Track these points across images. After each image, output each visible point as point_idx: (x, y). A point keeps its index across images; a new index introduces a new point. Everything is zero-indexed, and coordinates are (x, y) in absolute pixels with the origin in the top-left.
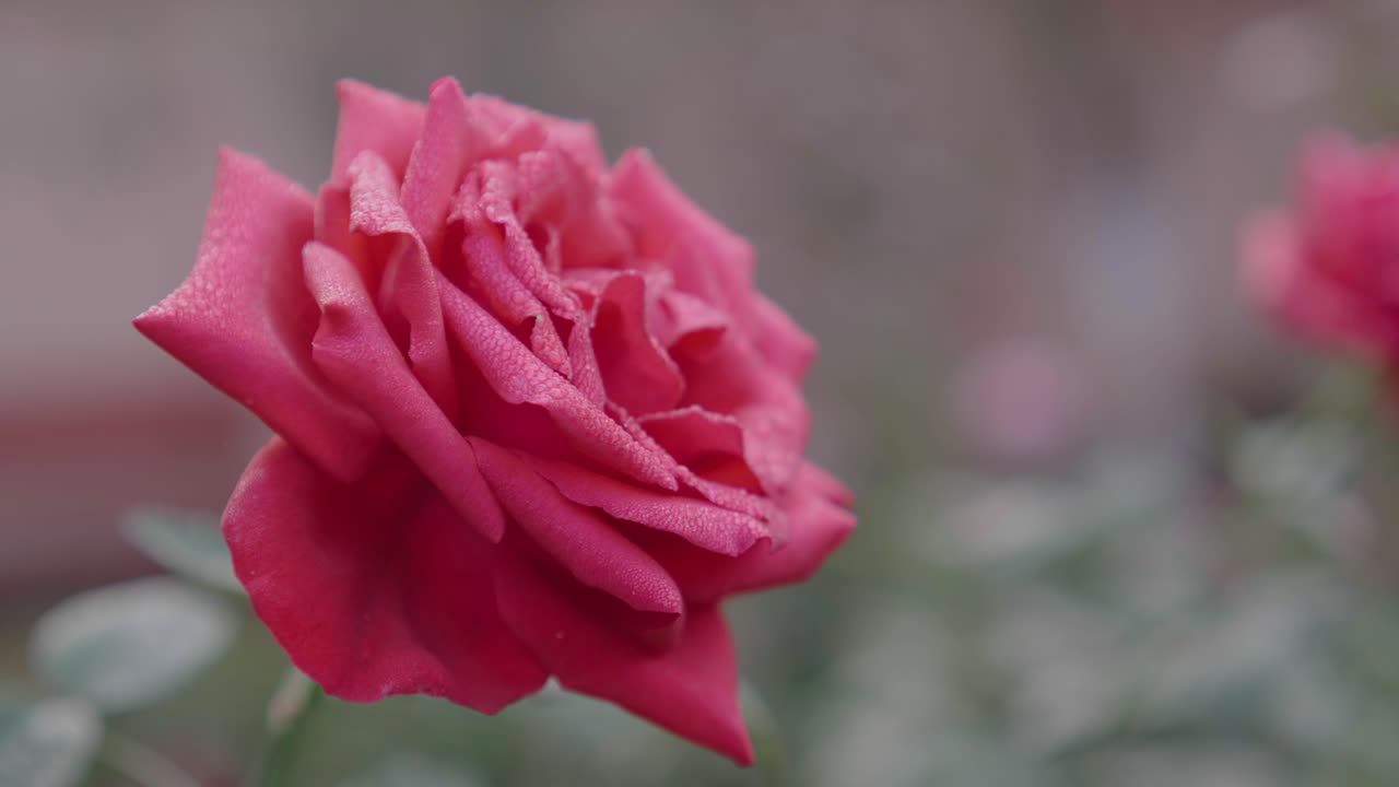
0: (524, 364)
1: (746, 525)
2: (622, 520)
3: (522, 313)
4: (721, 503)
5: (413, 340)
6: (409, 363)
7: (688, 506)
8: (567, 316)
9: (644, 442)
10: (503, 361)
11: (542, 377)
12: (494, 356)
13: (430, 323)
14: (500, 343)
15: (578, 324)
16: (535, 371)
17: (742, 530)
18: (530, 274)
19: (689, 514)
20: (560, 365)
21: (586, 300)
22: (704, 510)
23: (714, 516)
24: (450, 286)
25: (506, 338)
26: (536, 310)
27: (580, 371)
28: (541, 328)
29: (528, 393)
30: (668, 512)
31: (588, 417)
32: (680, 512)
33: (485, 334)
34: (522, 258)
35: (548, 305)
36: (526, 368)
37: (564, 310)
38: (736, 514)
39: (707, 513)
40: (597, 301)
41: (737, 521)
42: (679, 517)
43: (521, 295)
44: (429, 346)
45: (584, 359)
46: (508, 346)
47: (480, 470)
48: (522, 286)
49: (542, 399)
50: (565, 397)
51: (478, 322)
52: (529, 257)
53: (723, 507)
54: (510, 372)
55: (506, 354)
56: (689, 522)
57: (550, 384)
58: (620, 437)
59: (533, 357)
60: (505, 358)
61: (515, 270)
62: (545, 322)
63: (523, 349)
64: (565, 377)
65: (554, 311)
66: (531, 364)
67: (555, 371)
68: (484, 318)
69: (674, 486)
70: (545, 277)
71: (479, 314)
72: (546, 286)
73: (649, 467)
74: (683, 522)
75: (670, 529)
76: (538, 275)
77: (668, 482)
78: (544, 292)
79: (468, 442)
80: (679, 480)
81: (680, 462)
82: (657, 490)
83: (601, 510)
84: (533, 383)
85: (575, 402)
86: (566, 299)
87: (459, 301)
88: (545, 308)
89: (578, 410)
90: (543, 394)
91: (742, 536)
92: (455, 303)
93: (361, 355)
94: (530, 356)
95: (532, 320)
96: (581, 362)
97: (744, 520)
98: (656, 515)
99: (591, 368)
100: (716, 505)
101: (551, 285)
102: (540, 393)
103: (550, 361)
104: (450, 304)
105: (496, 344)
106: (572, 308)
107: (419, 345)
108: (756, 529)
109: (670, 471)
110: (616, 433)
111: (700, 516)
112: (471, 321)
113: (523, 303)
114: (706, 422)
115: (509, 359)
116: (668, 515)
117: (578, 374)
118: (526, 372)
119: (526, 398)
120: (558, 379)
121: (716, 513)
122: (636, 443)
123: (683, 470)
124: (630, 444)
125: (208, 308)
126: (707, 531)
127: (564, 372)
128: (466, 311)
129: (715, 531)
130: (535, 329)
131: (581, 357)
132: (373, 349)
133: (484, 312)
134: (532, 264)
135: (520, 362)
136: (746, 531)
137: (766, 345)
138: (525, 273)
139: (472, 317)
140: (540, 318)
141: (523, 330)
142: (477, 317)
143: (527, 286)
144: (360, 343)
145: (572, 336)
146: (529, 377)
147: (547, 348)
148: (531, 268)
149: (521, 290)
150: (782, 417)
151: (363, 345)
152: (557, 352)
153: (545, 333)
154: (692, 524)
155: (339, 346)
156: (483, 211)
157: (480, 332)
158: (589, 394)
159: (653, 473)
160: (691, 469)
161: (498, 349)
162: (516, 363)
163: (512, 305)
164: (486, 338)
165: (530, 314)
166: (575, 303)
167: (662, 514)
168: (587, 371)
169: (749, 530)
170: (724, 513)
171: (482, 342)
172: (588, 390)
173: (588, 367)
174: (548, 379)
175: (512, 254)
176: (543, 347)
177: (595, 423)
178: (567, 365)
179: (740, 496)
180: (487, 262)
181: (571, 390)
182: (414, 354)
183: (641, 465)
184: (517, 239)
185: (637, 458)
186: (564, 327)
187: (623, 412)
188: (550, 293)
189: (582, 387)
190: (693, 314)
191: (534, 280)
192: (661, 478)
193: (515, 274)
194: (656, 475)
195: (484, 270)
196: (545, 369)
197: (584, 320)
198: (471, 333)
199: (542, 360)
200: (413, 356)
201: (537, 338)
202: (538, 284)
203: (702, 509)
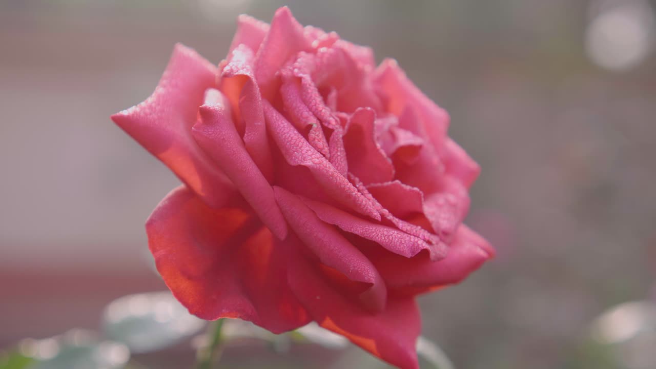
0: (302, 147)
1: (417, 242)
2: (348, 232)
3: (305, 122)
4: (405, 230)
5: (246, 131)
6: (244, 143)
7: (385, 229)
8: (330, 127)
9: (366, 195)
10: (291, 144)
11: (310, 153)
12: (288, 142)
13: (256, 124)
14: (291, 136)
15: (336, 131)
16: (307, 150)
17: (414, 244)
18: (313, 104)
19: (385, 233)
20: (322, 149)
21: (343, 122)
22: (393, 233)
23: (399, 236)
24: (271, 108)
25: (295, 134)
26: (313, 121)
27: (334, 155)
28: (315, 131)
29: (301, 161)
30: (373, 230)
31: (332, 175)
32: (380, 231)
33: (285, 131)
34: (309, 96)
35: (321, 121)
36: (302, 149)
37: (329, 123)
38: (412, 237)
39: (395, 234)
40: (349, 121)
41: (412, 240)
42: (380, 234)
43: (306, 113)
44: (255, 135)
45: (337, 149)
46: (296, 137)
47: (276, 202)
48: (308, 110)
49: (308, 163)
50: (320, 163)
51: (282, 126)
52: (313, 96)
53: (405, 232)
54: (294, 150)
55: (293, 141)
56: (385, 237)
57: (313, 156)
58: (349, 189)
59: (308, 144)
60: (292, 143)
61: (306, 102)
62: (317, 128)
63: (303, 139)
64: (324, 156)
65: (324, 123)
66: (305, 147)
67: (319, 152)
68: (286, 124)
69: (379, 219)
70: (321, 106)
71: (283, 122)
72: (321, 111)
73: (365, 206)
74: (381, 237)
75: (374, 239)
76: (317, 105)
77: (375, 216)
78: (319, 113)
79: (273, 188)
80: (382, 216)
81: (384, 206)
82: (369, 219)
83: (337, 226)
84: (304, 156)
85: (326, 167)
86: (331, 119)
87: (275, 115)
88: (318, 121)
89: (328, 171)
90: (308, 161)
91: (413, 247)
92: (273, 116)
93: (216, 135)
94: (306, 143)
95: (310, 126)
96: (336, 151)
97: (416, 239)
98: (366, 231)
99: (341, 153)
100: (402, 231)
101: (323, 111)
102: (307, 160)
103: (317, 147)
104: (270, 116)
105: (290, 136)
106: (334, 123)
107: (249, 134)
108: (422, 244)
109: (378, 210)
110: (348, 186)
111: (391, 235)
112: (279, 125)
113: (307, 118)
114: (402, 188)
115: (294, 143)
116: (374, 232)
117: (333, 156)
118: (302, 150)
119: (300, 163)
120: (318, 155)
121: (400, 235)
122: (359, 193)
123: (386, 211)
124: (355, 192)
125: (150, 114)
126: (394, 243)
127: (324, 153)
128: (277, 120)
129: (398, 243)
130: (311, 131)
131: (336, 148)
132: (224, 133)
133: (286, 120)
134: (314, 99)
135: (300, 145)
136: (416, 245)
137: (450, 164)
138: (311, 103)
139: (280, 123)
140: (315, 126)
141: (305, 131)
142: (283, 123)
143: (310, 109)
144: (217, 130)
145: (332, 137)
146: (303, 152)
147: (316, 141)
148: (314, 101)
149: (307, 111)
150: (452, 198)
151: (218, 131)
152: (322, 143)
153: (317, 134)
154: (386, 238)
155: (206, 130)
156: (292, 71)
157: (282, 130)
158: (338, 167)
159: (367, 210)
160: (390, 212)
161: (290, 138)
162: (298, 146)
163: (301, 119)
164: (285, 133)
165: (309, 123)
166: (336, 121)
167: (370, 231)
168: (338, 156)
169: (418, 245)
170: (406, 235)
171: (282, 135)
172: (337, 165)
173: (339, 154)
174: (313, 154)
175: (304, 93)
176: (314, 139)
177: (336, 179)
178: (326, 149)
179: (418, 229)
180: (292, 97)
181: (325, 162)
182: (246, 138)
183: (360, 205)
184: (308, 86)
185: (358, 200)
186: (328, 132)
187: (357, 179)
188: (322, 114)
189: (334, 163)
190: (405, 138)
191: (314, 107)
192: (371, 212)
193: (305, 104)
194: (368, 211)
195: (290, 101)
196: (312, 149)
197: (341, 130)
198: (278, 131)
199: (313, 146)
200: (245, 139)
201: (312, 135)
202: (316, 109)
203: (393, 231)
